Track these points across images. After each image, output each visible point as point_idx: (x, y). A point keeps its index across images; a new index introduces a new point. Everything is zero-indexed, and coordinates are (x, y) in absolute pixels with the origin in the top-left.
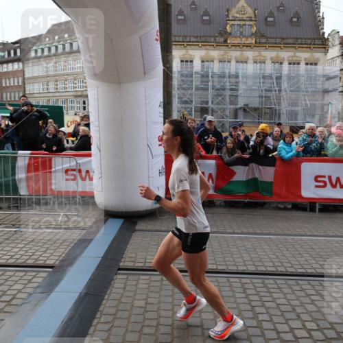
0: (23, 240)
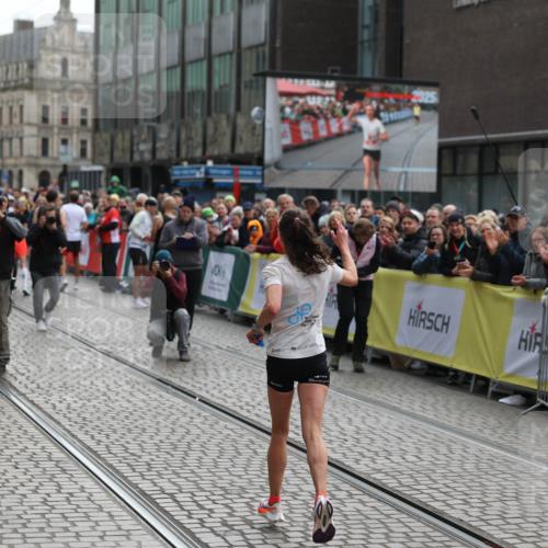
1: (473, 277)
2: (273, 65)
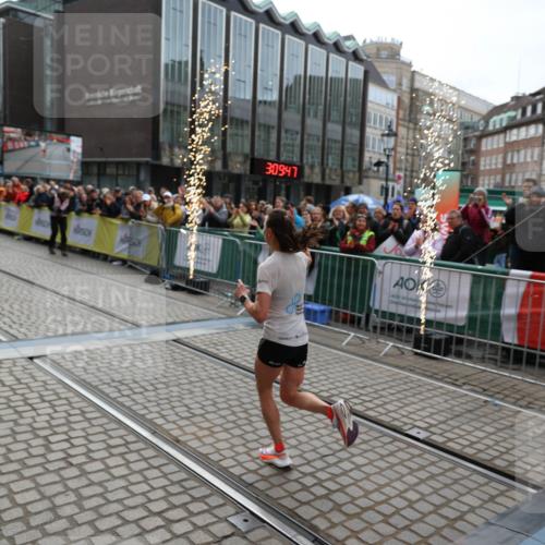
0: (495, 421)
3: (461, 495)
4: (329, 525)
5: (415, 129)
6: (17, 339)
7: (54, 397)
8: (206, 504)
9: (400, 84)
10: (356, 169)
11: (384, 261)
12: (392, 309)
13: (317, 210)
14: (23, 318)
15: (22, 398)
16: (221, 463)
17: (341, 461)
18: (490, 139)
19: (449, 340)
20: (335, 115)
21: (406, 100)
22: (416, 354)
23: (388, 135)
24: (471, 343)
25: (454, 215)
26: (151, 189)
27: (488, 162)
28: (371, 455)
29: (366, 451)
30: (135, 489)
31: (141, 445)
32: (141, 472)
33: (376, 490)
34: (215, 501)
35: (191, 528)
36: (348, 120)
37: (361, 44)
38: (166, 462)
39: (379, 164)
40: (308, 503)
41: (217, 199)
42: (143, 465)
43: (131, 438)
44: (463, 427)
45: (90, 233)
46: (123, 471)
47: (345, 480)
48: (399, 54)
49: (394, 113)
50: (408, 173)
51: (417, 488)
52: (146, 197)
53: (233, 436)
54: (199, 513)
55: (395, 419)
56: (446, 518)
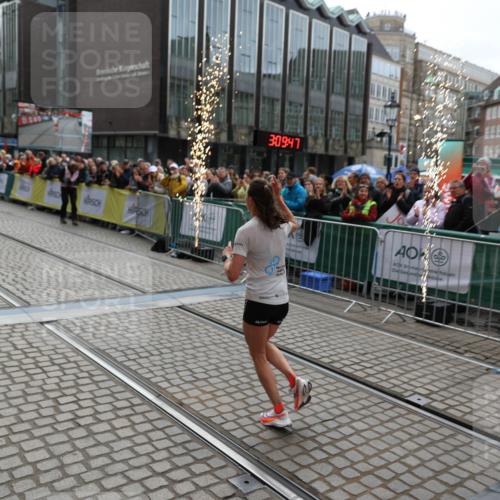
1: (111, 186)
2: (20, 97)
3: (462, 461)
4: (328, 488)
5: (418, 100)
6: (28, 304)
7: (64, 361)
8: (208, 465)
9: (403, 56)
10: (360, 140)
11: (385, 231)
12: (394, 277)
13: (320, 180)
14: (36, 284)
15: (33, 361)
16: (223, 426)
17: (341, 425)
18: (495, 108)
19: (451, 308)
20: (338, 87)
21: (410, 71)
22: (418, 321)
23: (390, 106)
24: (473, 311)
25: (457, 185)
26: (158, 160)
27: (493, 131)
28: (372, 421)
29: (366, 417)
30: (139, 450)
31: (145, 408)
32: (145, 433)
33: (376, 455)
34: (217, 462)
35: (193, 488)
36: (351, 92)
37: (364, 17)
38: (170, 424)
39: (381, 135)
40: (308, 466)
41: (222, 171)
42: (148, 427)
43: (136, 401)
44: (464, 394)
45: (99, 203)
46: (129, 432)
47: (344, 445)
48: (403, 27)
49: (398, 84)
50: (412, 143)
51: (417, 454)
52: (153, 169)
53: (236, 400)
54: (201, 474)
55: (395, 386)
56: (446, 484)
